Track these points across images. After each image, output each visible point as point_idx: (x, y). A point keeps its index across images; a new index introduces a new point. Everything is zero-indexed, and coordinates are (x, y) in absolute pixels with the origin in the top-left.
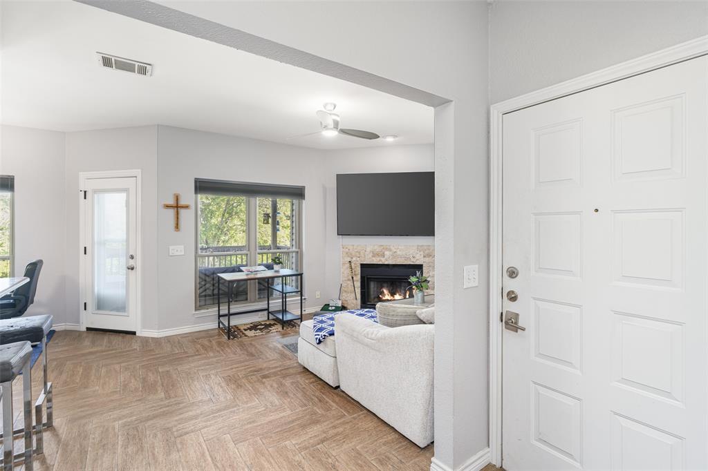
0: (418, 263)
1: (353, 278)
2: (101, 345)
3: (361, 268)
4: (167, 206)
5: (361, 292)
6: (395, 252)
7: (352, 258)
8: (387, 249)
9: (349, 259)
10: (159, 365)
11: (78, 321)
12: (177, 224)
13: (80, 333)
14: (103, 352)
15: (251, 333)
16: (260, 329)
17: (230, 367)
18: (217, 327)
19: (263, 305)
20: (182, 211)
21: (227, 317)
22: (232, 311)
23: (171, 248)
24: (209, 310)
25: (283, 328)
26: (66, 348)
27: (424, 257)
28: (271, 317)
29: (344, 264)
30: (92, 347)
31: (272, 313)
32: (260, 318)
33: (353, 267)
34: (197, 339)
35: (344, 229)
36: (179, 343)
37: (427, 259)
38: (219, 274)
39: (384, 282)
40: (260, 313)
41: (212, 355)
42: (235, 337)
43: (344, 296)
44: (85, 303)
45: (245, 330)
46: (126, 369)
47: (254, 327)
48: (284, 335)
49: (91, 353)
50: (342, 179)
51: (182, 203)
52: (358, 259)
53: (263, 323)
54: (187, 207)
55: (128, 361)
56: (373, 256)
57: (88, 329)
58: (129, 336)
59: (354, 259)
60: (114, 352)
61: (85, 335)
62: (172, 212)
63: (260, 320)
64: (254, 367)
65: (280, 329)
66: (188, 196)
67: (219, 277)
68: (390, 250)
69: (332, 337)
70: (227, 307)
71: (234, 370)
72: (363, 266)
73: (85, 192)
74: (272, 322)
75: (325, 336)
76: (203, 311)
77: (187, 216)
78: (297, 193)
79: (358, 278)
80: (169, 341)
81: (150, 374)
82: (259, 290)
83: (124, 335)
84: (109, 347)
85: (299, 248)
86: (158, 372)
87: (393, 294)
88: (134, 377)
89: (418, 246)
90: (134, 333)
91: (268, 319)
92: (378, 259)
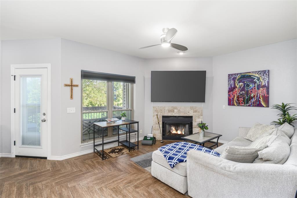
0: (190, 115)
1: (159, 123)
2: (27, 168)
3: (162, 118)
4: (66, 85)
5: (162, 130)
6: (179, 110)
7: (158, 113)
8: (175, 109)
9: (157, 114)
10: (67, 182)
11: (10, 152)
12: (72, 96)
13: (12, 159)
14: (28, 173)
15: (113, 155)
16: (117, 152)
17: (112, 181)
18: (93, 152)
19: (116, 138)
20: (74, 88)
21: (102, 145)
22: (104, 142)
23: (68, 109)
24: (89, 143)
25: (129, 151)
26: (3, 171)
27: (194, 112)
28: (120, 144)
29: (154, 116)
30: (21, 170)
31: (121, 142)
32: (115, 145)
33: (159, 118)
34: (85, 160)
35: (155, 98)
36: (74, 163)
37: (195, 113)
38: (95, 123)
39: (172, 125)
40: (114, 143)
41: (97, 171)
42: (106, 158)
43: (154, 132)
44: (15, 141)
45: (109, 153)
46: (47, 186)
47: (113, 151)
48: (131, 156)
49: (21, 174)
50: (153, 73)
51: (74, 83)
52: (161, 113)
53: (117, 148)
54: (77, 86)
55: (46, 180)
56: (169, 112)
57: (17, 156)
58: (43, 160)
59: (159, 113)
60: (35, 172)
61: (15, 160)
62: (69, 88)
63: (114, 146)
64: (126, 179)
65: (128, 152)
66: (77, 80)
67: (94, 125)
68: (177, 109)
69: (182, 164)
70: (102, 139)
71: (115, 183)
72: (163, 117)
73: (15, 76)
74: (122, 148)
75: (176, 163)
76: (85, 143)
77: (77, 91)
78: (131, 80)
79: (161, 123)
80: (68, 163)
81: (64, 190)
82: (113, 130)
83: (40, 159)
84: (32, 169)
85: (132, 108)
86: (68, 187)
87: (177, 130)
88: (53, 193)
89: (191, 107)
90: (46, 158)
91: (119, 145)
92: (171, 113)
